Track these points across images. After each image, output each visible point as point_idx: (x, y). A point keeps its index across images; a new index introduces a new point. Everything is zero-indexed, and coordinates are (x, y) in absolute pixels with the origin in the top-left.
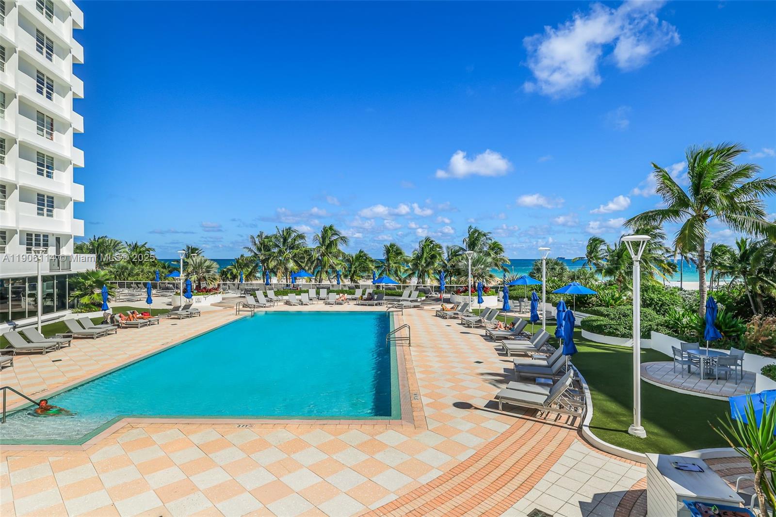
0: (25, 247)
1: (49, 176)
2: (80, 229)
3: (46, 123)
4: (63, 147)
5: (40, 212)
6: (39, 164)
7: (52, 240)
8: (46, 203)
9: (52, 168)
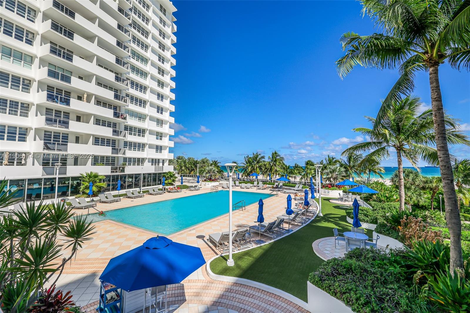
0: (151, 163)
1: (161, 139)
2: (171, 156)
3: (160, 122)
4: (166, 129)
5: (157, 151)
6: (157, 136)
7: (161, 161)
8: (159, 148)
9: (162, 137)
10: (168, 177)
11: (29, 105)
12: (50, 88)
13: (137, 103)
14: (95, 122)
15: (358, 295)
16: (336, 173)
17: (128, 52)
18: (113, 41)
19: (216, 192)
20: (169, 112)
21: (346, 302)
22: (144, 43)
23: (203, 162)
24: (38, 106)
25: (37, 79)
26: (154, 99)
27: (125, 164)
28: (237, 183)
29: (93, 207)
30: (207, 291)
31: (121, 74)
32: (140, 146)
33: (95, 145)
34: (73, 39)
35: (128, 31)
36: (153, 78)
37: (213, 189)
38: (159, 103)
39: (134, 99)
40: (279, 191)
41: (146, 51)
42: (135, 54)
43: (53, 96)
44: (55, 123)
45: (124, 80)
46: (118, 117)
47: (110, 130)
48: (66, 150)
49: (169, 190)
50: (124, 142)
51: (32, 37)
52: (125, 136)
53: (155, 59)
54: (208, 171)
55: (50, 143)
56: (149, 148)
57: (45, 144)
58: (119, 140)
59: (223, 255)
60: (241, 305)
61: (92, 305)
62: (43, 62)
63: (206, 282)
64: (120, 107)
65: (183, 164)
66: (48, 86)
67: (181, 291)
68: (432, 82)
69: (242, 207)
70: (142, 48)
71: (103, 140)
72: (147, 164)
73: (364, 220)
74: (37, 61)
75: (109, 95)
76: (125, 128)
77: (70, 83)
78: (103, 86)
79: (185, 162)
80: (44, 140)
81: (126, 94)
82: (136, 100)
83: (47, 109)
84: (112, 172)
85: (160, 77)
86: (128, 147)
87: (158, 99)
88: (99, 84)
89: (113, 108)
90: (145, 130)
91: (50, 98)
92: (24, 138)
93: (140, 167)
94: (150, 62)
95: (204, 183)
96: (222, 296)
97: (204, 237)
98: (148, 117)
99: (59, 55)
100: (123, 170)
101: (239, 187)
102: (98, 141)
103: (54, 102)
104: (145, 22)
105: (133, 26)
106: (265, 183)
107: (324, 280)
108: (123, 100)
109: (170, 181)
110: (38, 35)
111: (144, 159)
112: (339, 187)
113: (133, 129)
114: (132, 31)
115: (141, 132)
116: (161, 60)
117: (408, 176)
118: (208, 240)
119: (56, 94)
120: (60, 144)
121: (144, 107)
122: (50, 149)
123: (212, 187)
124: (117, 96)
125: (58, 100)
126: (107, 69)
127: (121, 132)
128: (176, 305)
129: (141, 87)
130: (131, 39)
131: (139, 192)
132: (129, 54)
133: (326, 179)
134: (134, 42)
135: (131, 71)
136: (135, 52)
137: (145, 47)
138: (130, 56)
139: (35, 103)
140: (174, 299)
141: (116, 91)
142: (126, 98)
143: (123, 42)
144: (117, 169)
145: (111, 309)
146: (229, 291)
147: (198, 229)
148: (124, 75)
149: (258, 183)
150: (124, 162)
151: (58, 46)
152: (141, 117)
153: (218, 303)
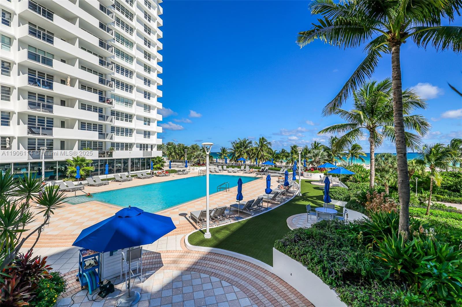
0: (139, 148)
1: (149, 125)
2: (160, 142)
3: (148, 108)
4: (153, 115)
5: (145, 137)
6: (145, 121)
7: (149, 146)
8: (147, 134)
9: (150, 122)
10: (157, 162)
11: (10, 88)
12: (31, 71)
13: (124, 88)
14: (81, 107)
15: (313, 256)
16: (319, 157)
17: (112, 34)
18: (95, 22)
19: (204, 175)
20: (156, 97)
21: (303, 263)
22: (128, 26)
23: (193, 148)
24: (19, 89)
25: (17, 62)
26: (140, 83)
27: (113, 149)
28: (225, 167)
29: (81, 190)
30: (183, 259)
31: (106, 58)
32: (128, 132)
33: (81, 129)
34: (52, 20)
35: (112, 13)
36: (139, 62)
37: (201, 173)
38: (146, 88)
39: (120, 84)
40: (265, 174)
41: (131, 34)
42: (119, 37)
43: (35, 79)
44: (39, 107)
45: (108, 64)
46: (104, 102)
47: (97, 114)
48: (52, 135)
49: (157, 174)
50: (111, 127)
51: (9, 17)
52: (111, 121)
53: (141, 42)
54: (196, 156)
55: (35, 128)
56: (137, 133)
57: (29, 128)
58: (106, 125)
59: (202, 229)
60: (213, 270)
61: (73, 272)
62: (22, 43)
63: (183, 252)
64: (105, 92)
65: (173, 150)
66: (29, 69)
67: (159, 260)
68: (394, 61)
69: (226, 188)
70: (127, 31)
71: (89, 124)
72: (135, 149)
73: (338, 198)
74: (15, 43)
75: (94, 79)
76: (111, 113)
77: (52, 66)
78: (87, 70)
79: (175, 148)
80: (29, 124)
81: (112, 78)
82: (123, 84)
83: (29, 92)
84: (99, 156)
85: (146, 61)
86: (115, 132)
87: (145, 84)
88: (83, 68)
89: (99, 93)
90: (132, 115)
91: (32, 81)
92: (8, 122)
93: (128, 151)
94: (135, 46)
95: (193, 167)
96: (196, 264)
97: (187, 214)
98: (135, 102)
99: (39, 37)
100: (111, 155)
101: (227, 171)
102: (84, 125)
103: (36, 85)
104: (129, 3)
105: (117, 7)
106: (252, 167)
107: (287, 245)
108: (108, 85)
109: (158, 166)
110: (15, 15)
111: (132, 144)
112: (321, 170)
113: (120, 114)
114: (115, 13)
115: (129, 117)
116: (147, 44)
117: (387, 159)
118: (189, 217)
119: (38, 77)
120: (46, 129)
121: (131, 92)
122: (35, 134)
123: (200, 171)
124: (102, 80)
125: (40, 83)
126: (91, 52)
127: (107, 117)
128: (152, 271)
129: (127, 71)
130: (114, 20)
131: (128, 177)
132: (114, 37)
133: (309, 163)
134: (118, 25)
135: (116, 54)
136: (120, 35)
137: (130, 29)
138: (114, 39)
139: (17, 87)
140: (151, 266)
141: (101, 75)
142: (111, 83)
143: (106, 24)
144: (105, 154)
145: (90, 274)
146: (204, 259)
147: (182, 208)
148: (109, 59)
149: (245, 168)
150: (111, 147)
151: (37, 27)
152: (128, 102)
153: (192, 269)
